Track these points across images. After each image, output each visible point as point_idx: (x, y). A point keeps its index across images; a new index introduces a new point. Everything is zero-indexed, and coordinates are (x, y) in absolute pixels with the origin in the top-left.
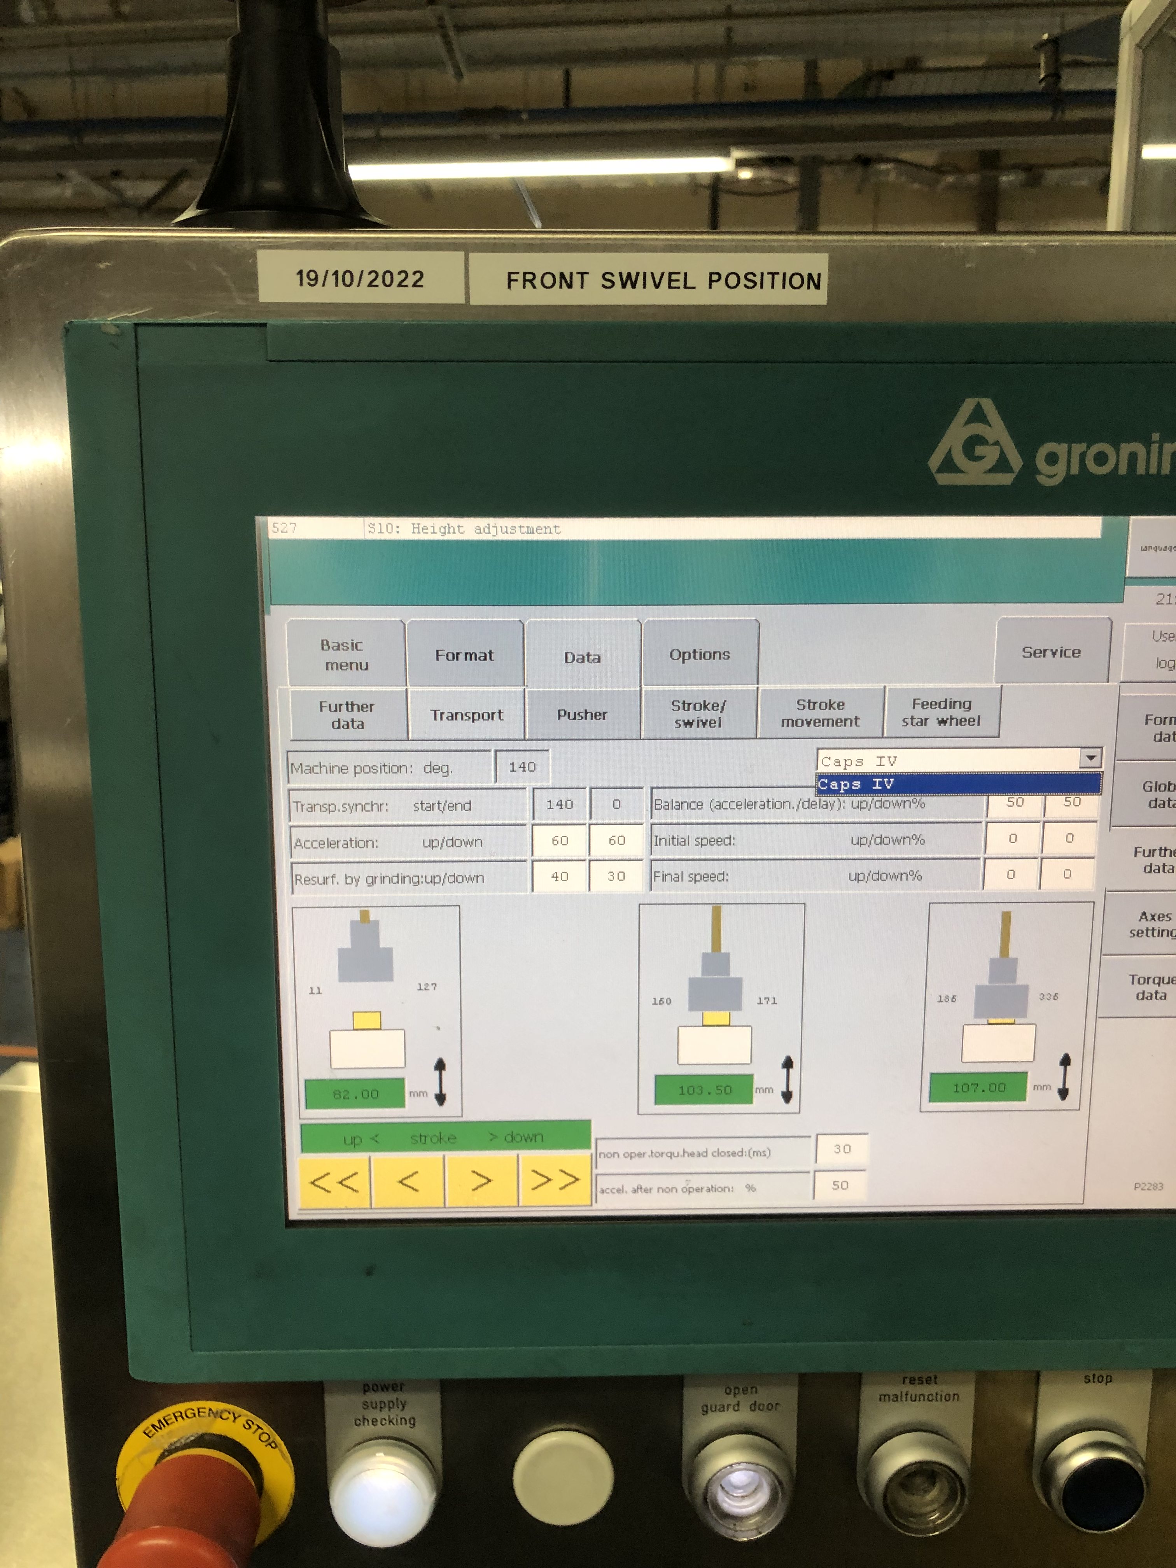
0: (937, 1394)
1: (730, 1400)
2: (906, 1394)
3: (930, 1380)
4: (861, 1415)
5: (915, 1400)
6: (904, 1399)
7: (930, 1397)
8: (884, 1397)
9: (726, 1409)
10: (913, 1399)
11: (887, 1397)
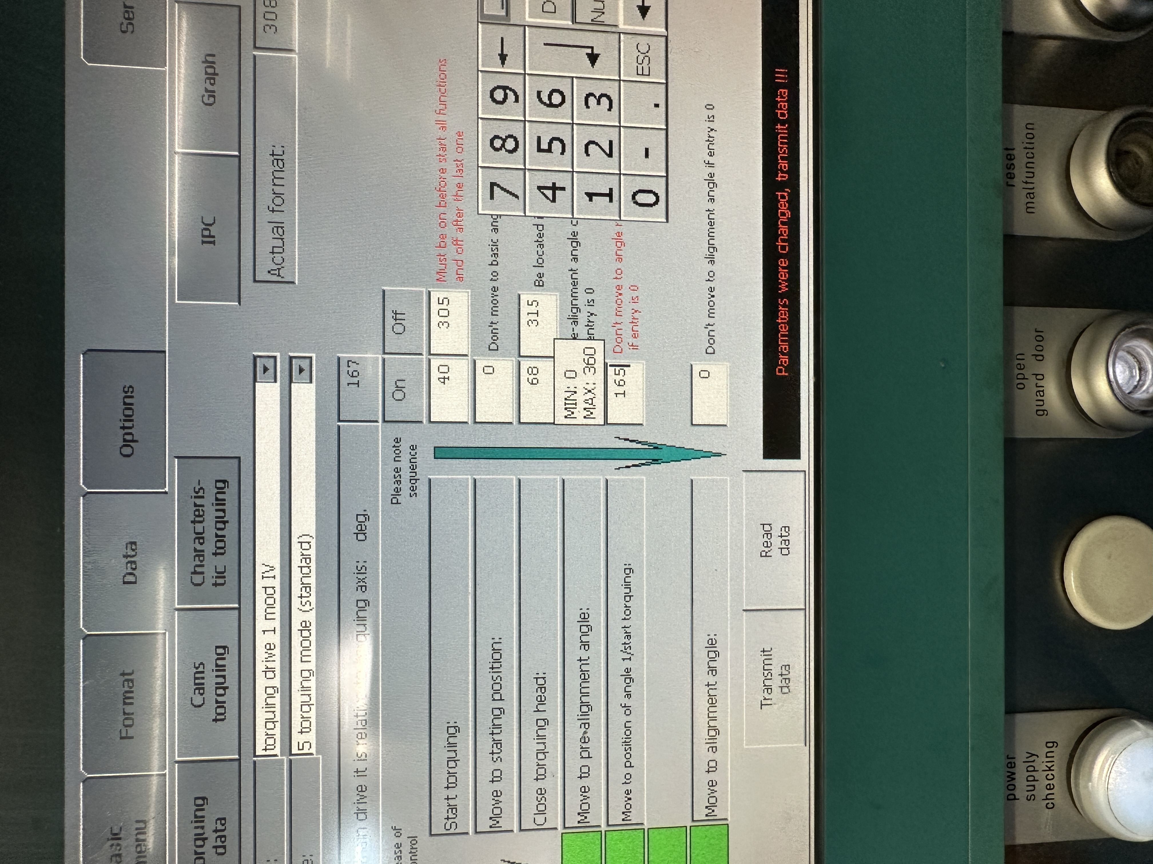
0: (1026, 148)
1: (1031, 383)
2: (1026, 183)
3: (1010, 155)
4: (1050, 235)
5: (1033, 173)
6: (1031, 186)
7: (1028, 156)
8: (1029, 209)
9: (1041, 389)
10: (1031, 175)
11: (1029, 205)
